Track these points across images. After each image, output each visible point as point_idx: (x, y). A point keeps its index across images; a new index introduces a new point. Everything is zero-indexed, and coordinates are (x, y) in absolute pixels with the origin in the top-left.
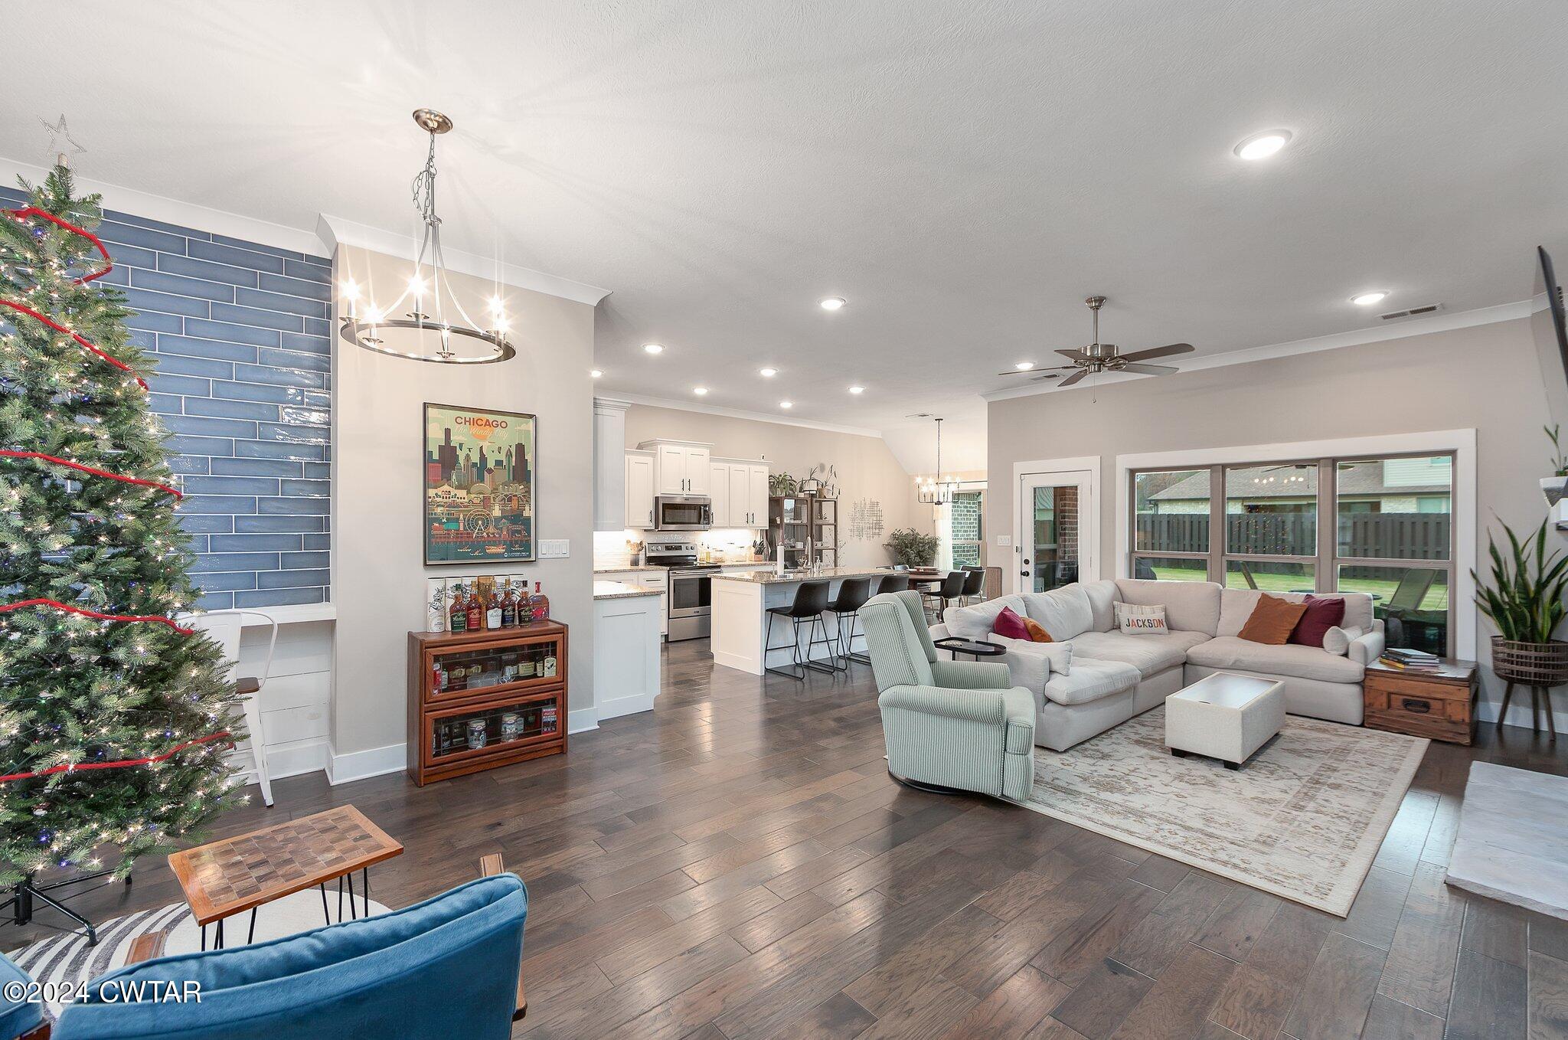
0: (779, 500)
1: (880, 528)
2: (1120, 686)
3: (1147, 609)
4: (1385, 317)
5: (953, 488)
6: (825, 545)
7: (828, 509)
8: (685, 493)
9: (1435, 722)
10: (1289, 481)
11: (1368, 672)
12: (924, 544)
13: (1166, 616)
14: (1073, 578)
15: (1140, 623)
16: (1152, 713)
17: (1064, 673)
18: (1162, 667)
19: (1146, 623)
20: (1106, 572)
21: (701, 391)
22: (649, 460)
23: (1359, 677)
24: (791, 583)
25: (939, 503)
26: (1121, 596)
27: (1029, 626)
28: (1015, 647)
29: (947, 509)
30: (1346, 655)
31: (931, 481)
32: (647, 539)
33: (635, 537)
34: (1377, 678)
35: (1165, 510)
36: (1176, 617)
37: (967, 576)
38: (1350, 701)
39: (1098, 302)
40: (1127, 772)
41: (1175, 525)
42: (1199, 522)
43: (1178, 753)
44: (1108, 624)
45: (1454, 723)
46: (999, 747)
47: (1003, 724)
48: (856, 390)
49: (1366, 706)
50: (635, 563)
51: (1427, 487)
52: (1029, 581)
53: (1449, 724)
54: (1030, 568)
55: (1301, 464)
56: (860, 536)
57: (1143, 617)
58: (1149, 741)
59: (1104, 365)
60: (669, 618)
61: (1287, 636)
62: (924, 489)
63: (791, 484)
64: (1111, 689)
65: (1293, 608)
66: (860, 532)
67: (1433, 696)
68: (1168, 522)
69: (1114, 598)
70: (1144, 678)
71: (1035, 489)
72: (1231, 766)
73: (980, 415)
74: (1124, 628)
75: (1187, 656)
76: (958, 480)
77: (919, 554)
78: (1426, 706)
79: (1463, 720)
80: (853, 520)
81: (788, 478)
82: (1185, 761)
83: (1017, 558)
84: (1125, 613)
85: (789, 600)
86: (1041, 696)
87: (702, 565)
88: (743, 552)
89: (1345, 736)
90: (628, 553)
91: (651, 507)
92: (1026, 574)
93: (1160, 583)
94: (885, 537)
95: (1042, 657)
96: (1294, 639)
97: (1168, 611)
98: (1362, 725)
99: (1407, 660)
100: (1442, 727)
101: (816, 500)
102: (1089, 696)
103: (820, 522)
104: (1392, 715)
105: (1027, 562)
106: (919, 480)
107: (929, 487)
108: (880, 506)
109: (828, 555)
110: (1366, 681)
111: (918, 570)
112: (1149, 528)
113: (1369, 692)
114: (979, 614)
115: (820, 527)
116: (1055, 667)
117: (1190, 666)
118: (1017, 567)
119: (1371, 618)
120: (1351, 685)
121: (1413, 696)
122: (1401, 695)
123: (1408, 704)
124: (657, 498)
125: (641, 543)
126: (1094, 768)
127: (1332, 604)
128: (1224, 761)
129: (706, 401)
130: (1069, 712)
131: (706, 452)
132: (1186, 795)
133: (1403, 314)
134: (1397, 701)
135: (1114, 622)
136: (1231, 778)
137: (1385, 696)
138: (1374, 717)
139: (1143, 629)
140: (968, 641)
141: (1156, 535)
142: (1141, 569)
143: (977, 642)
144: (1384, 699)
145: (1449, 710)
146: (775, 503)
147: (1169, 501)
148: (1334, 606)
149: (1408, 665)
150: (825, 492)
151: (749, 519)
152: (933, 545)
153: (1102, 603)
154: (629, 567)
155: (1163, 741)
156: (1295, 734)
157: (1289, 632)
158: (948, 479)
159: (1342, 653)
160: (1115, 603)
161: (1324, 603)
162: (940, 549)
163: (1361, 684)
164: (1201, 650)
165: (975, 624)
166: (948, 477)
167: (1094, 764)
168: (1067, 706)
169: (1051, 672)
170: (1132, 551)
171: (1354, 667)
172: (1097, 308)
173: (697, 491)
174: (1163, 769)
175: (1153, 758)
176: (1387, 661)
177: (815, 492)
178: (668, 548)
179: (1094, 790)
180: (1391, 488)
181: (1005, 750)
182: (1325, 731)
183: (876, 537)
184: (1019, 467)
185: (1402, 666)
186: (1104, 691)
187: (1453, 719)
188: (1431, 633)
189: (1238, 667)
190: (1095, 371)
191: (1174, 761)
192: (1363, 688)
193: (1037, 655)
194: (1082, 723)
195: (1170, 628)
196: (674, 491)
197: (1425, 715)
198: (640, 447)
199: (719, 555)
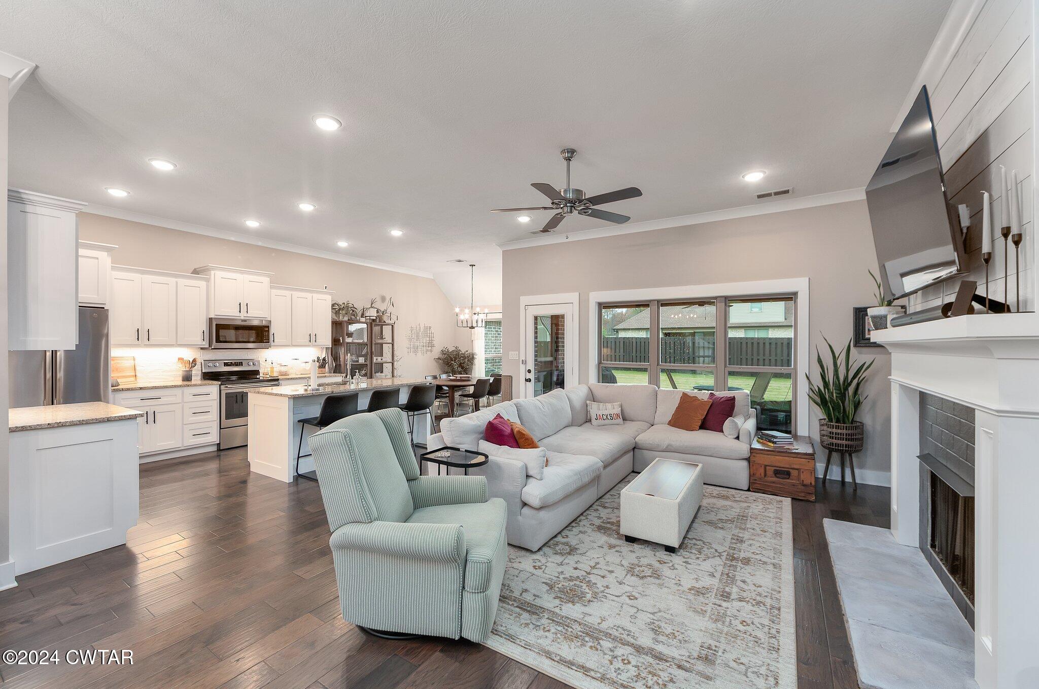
0: (341, 323)
1: (433, 346)
2: (586, 479)
3: (609, 406)
4: (759, 197)
5: (482, 317)
6: (384, 360)
7: (387, 330)
8: (243, 315)
9: (794, 485)
10: (690, 317)
11: (752, 450)
12: (464, 358)
13: (622, 410)
14: (561, 383)
15: (605, 417)
16: (611, 493)
17: (538, 477)
18: (618, 455)
19: (609, 417)
20: (583, 378)
21: (252, 224)
22: (203, 284)
23: (746, 454)
24: (320, 395)
25: (472, 327)
26: (592, 397)
27: (515, 431)
28: (499, 454)
29: (480, 333)
30: (738, 438)
31: (467, 311)
32: (201, 357)
33: (189, 354)
34: (758, 455)
35: (622, 335)
36: (629, 412)
37: (491, 381)
38: (740, 473)
39: (570, 154)
40: (588, 570)
41: (628, 344)
42: (645, 342)
43: (630, 540)
44: (582, 418)
45: (804, 485)
46: (456, 586)
47: (461, 562)
48: (396, 233)
49: (751, 475)
50: (187, 378)
51: (749, 323)
52: (531, 386)
53: (802, 487)
54: (531, 376)
55: (702, 302)
56: (415, 352)
57: (606, 412)
58: (609, 526)
59: (574, 208)
60: (220, 428)
61: (699, 424)
62: (462, 317)
63: (353, 311)
64: (579, 484)
65: (703, 403)
66: (416, 350)
67: (793, 467)
68: (624, 342)
69: (587, 399)
70: (605, 467)
71: (536, 318)
72: (670, 549)
73: (498, 263)
74: (593, 421)
75: (636, 443)
76: (486, 311)
77: (461, 365)
78: (787, 474)
79: (811, 483)
80: (410, 340)
81: (350, 305)
82: (636, 546)
83: (522, 368)
84: (595, 410)
85: (315, 411)
86: (518, 500)
87: (265, 379)
88: (308, 366)
89: (740, 501)
90: (180, 370)
91: (204, 327)
92: (528, 380)
93: (618, 386)
94: (436, 353)
95: (519, 464)
96: (703, 426)
97: (623, 408)
98: (749, 490)
99: (775, 440)
100: (798, 489)
101: (377, 323)
102: (560, 495)
103: (380, 341)
104: (766, 482)
105: (529, 371)
106: (457, 310)
107: (465, 316)
108: (433, 330)
109: (387, 368)
110: (751, 458)
111: (457, 377)
112: (613, 347)
113: (753, 465)
114: (473, 423)
115: (382, 344)
116: (531, 473)
117: (638, 450)
118: (523, 375)
119: (749, 409)
120: (742, 461)
121: (780, 467)
122: (772, 466)
123: (777, 473)
124: (211, 320)
125: (194, 360)
126: (560, 569)
127: (728, 400)
128: (665, 545)
129: (258, 234)
130: (543, 514)
131: (266, 280)
132: (637, 595)
133: (769, 195)
134: (770, 471)
135: (587, 416)
136: (671, 565)
137: (763, 467)
138: (756, 483)
139: (607, 422)
140: (458, 450)
141: (617, 350)
142: (607, 377)
143: (466, 451)
144: (762, 471)
145: (802, 477)
146: (337, 325)
147: (624, 329)
148: (728, 402)
149: (776, 443)
150: (385, 318)
151: (312, 339)
152: (471, 358)
153: (578, 403)
154: (180, 383)
155: (618, 524)
156: (709, 504)
157: (700, 421)
158: (478, 310)
159: (735, 436)
160: (588, 402)
161: (722, 400)
162: (476, 361)
163: (748, 460)
164: (647, 437)
165: (466, 433)
166: (478, 308)
167: (561, 564)
168: (541, 508)
169: (528, 476)
170: (600, 363)
171: (743, 448)
172: (568, 159)
173: (255, 315)
174: (618, 561)
175: (611, 547)
176: (762, 441)
177: (375, 318)
178: (226, 364)
179: (557, 602)
180: (733, 324)
181: (464, 588)
182: (726, 498)
183: (429, 353)
184: (524, 300)
185: (772, 445)
186: (574, 487)
187: (805, 483)
188: (781, 416)
189: (670, 451)
190: (568, 212)
191: (626, 547)
192: (749, 462)
193: (514, 462)
194: (553, 520)
195: (624, 419)
196: (228, 311)
197: (788, 481)
198: (195, 272)
199: (283, 369)
